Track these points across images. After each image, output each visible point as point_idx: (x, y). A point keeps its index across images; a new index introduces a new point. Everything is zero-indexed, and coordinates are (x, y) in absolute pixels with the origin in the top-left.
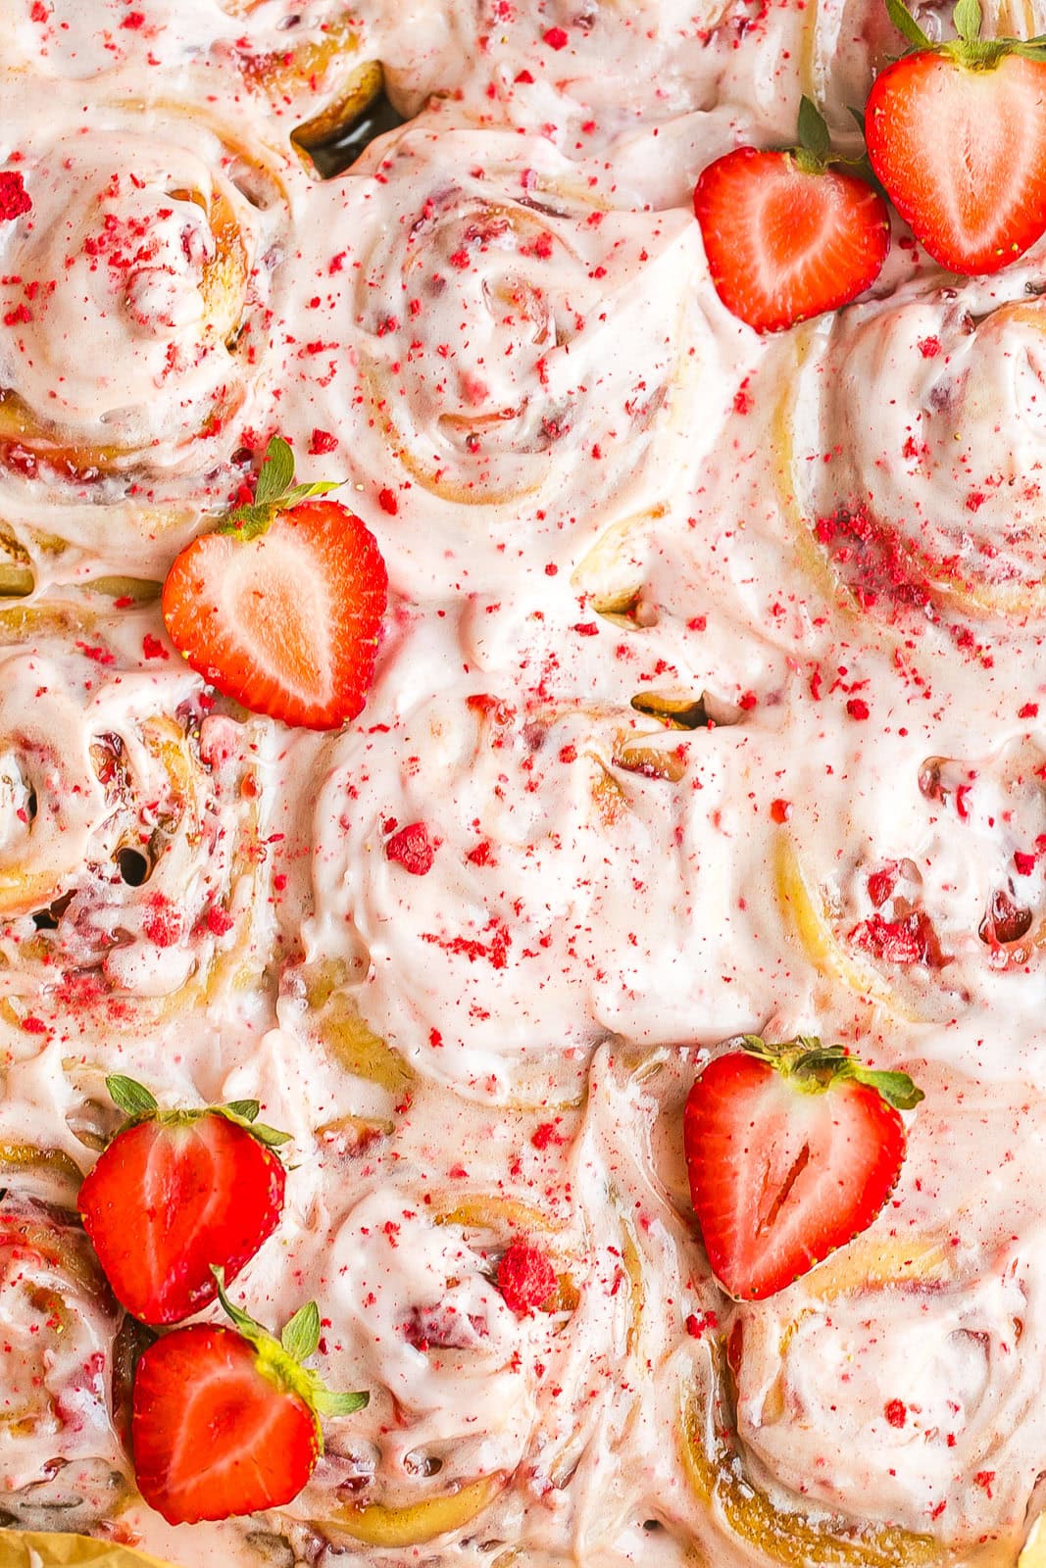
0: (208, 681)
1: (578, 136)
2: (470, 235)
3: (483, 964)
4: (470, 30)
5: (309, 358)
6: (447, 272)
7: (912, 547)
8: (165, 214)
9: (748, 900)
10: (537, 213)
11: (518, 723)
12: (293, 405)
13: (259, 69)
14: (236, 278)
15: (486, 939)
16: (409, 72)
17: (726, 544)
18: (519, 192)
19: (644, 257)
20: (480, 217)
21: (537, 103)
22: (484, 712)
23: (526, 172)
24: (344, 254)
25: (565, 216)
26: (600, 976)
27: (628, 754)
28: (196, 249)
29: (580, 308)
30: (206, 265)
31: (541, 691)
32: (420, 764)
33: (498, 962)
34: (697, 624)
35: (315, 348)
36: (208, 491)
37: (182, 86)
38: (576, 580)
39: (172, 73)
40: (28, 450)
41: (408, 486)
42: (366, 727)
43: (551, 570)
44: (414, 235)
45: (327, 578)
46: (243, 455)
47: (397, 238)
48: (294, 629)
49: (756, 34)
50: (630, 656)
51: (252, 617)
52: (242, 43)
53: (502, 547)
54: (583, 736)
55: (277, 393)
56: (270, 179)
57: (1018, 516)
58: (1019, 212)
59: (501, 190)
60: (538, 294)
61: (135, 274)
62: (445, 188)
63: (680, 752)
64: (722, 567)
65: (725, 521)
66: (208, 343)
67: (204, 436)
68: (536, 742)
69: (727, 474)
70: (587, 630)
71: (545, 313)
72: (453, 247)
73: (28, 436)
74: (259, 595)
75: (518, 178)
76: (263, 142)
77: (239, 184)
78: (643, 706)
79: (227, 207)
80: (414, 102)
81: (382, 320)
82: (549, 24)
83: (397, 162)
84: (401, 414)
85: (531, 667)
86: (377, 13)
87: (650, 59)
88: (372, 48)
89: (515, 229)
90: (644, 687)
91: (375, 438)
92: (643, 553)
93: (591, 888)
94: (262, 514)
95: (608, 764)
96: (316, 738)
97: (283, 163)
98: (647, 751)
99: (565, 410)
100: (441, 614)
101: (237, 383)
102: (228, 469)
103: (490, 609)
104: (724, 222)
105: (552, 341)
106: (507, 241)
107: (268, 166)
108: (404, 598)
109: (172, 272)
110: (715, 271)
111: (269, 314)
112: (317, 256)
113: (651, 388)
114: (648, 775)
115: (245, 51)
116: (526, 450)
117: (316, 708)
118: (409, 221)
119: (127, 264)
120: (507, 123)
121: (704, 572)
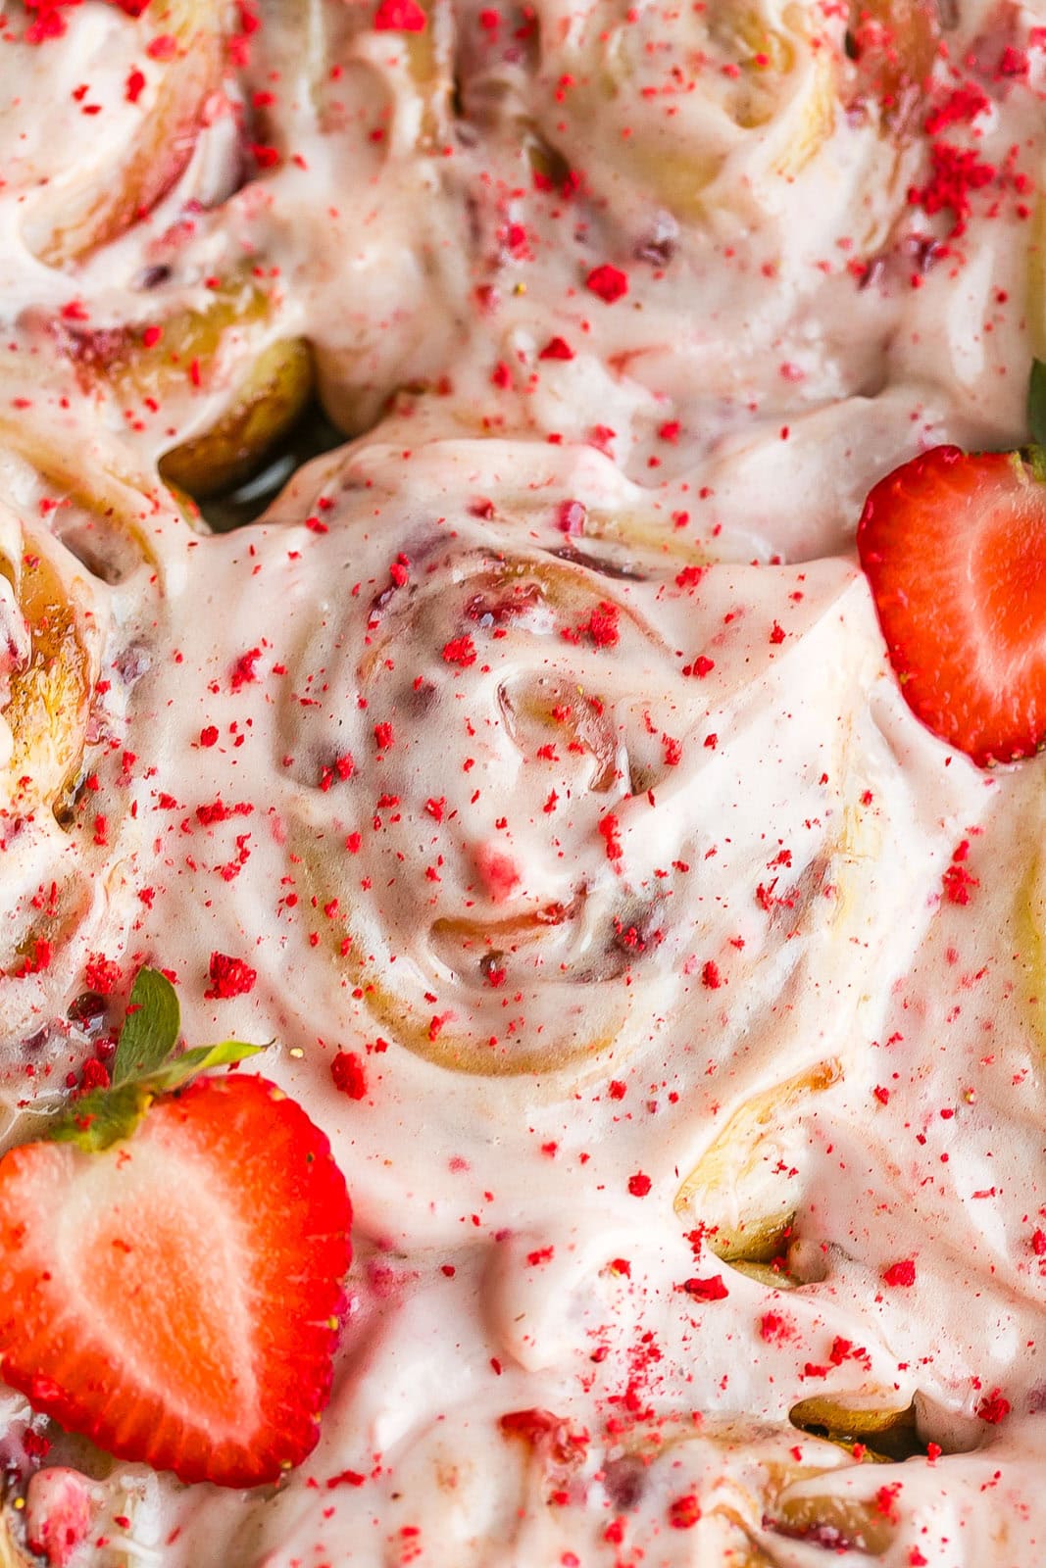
0: (38, 1406)
1: (651, 447)
2: (474, 611)
4: (459, 275)
5: (200, 832)
6: (436, 675)
10: (588, 572)
11: (593, 1459)
12: (175, 914)
13: (102, 354)
14: (68, 698)
16: (356, 354)
17: (943, 1132)
18: (556, 539)
19: (777, 636)
20: (490, 581)
21: (578, 392)
22: (532, 1442)
23: (566, 506)
24: (256, 653)
25: (636, 577)
27: (792, 1507)
29: (671, 726)
30: (15, 673)
31: (630, 1401)
32: (422, 1541)
34: (899, 1274)
35: (210, 814)
36: (29, 1070)
38: (683, 1203)
41: (381, 1046)
42: (322, 1478)
43: (639, 1186)
44: (376, 616)
45: (243, 1213)
46: (86, 1008)
47: (346, 622)
48: (187, 1305)
49: (948, 263)
50: (784, 1334)
51: (113, 1289)
52: (71, 311)
53: (550, 1148)
54: (710, 1477)
55: (146, 896)
56: (125, 531)
59: (525, 536)
60: (596, 706)
62: (426, 535)
63: (884, 1501)
64: (938, 1171)
65: (938, 1091)
67: (20, 972)
68: (626, 1491)
69: (938, 1012)
70: (708, 1290)
71: (610, 739)
72: (446, 631)
74: (122, 1246)
75: (551, 516)
76: (112, 473)
77: (72, 542)
78: (812, 1422)
79: (51, 577)
80: (369, 405)
81: (327, 762)
82: (593, 259)
83: (344, 498)
84: (365, 924)
85: (611, 1358)
86: (300, 255)
87: (774, 308)
88: (293, 316)
89: (551, 599)
90: (811, 1387)
91: (320, 967)
92: (798, 1154)
94: (125, 1104)
95: (756, 1527)
96: (232, 1504)
97: (146, 505)
98: (824, 1503)
99: (652, 905)
100: (448, 1271)
101: (75, 879)
102: (63, 1031)
103: (534, 1259)
104: (913, 575)
105: (623, 786)
106: (539, 619)
107: (120, 509)
108: (382, 1244)
110: (899, 659)
111: (128, 759)
112: (206, 659)
113: (799, 862)
114: (828, 1544)
115: (77, 325)
116: (585, 977)
117: (230, 1446)
118: (367, 592)
120: (530, 427)
121: (907, 1182)
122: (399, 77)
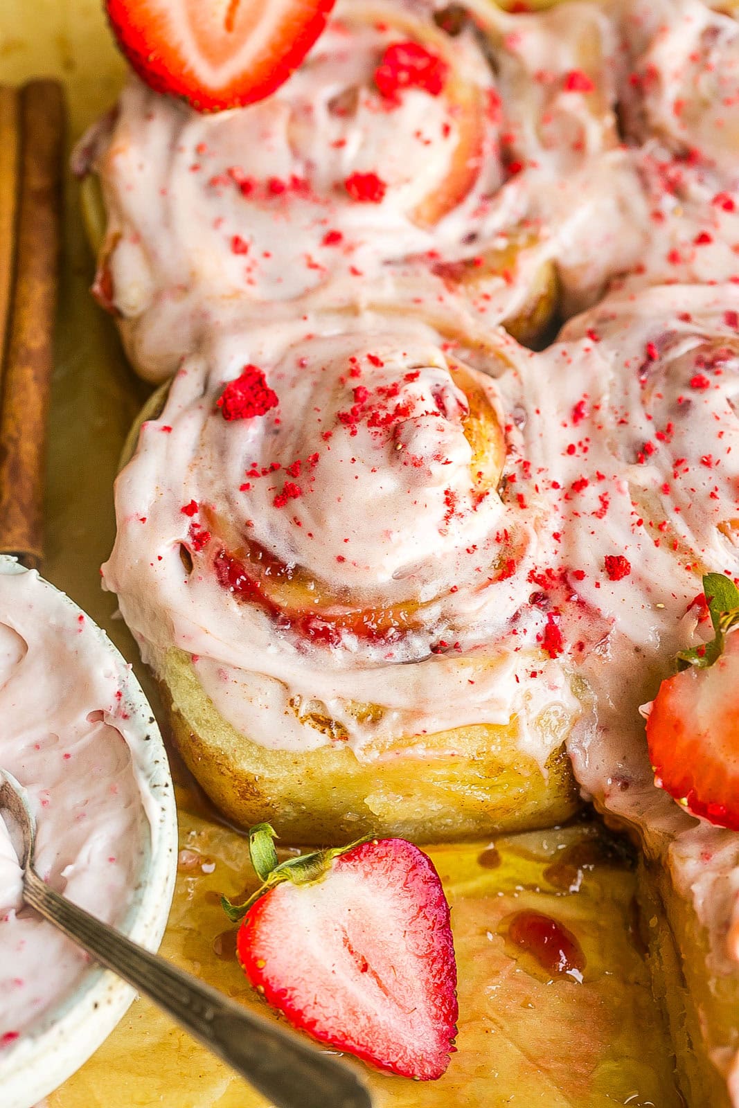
2: (700, 364)
5: (576, 497)
6: (688, 394)
8: (411, 378)
12: (575, 541)
13: (454, 273)
14: (492, 433)
23: (731, 314)
24: (581, 403)
28: (450, 404)
30: (464, 416)
35: (579, 485)
36: (514, 632)
37: (389, 291)
39: (377, 282)
40: (327, 619)
44: (645, 375)
52: (432, 254)
56: (493, 354)
61: (397, 427)
62: (660, 334)
66: (481, 489)
67: (501, 578)
72: (688, 375)
73: (324, 605)
75: (725, 319)
79: (466, 376)
81: (638, 449)
84: (682, 530)
91: (664, 556)
97: (501, 341)
101: (517, 526)
102: (528, 613)
107: (487, 343)
111: (527, 465)
112: (556, 411)
115: (437, 260)
118: (635, 365)
119: (386, 422)
120: (694, 280)
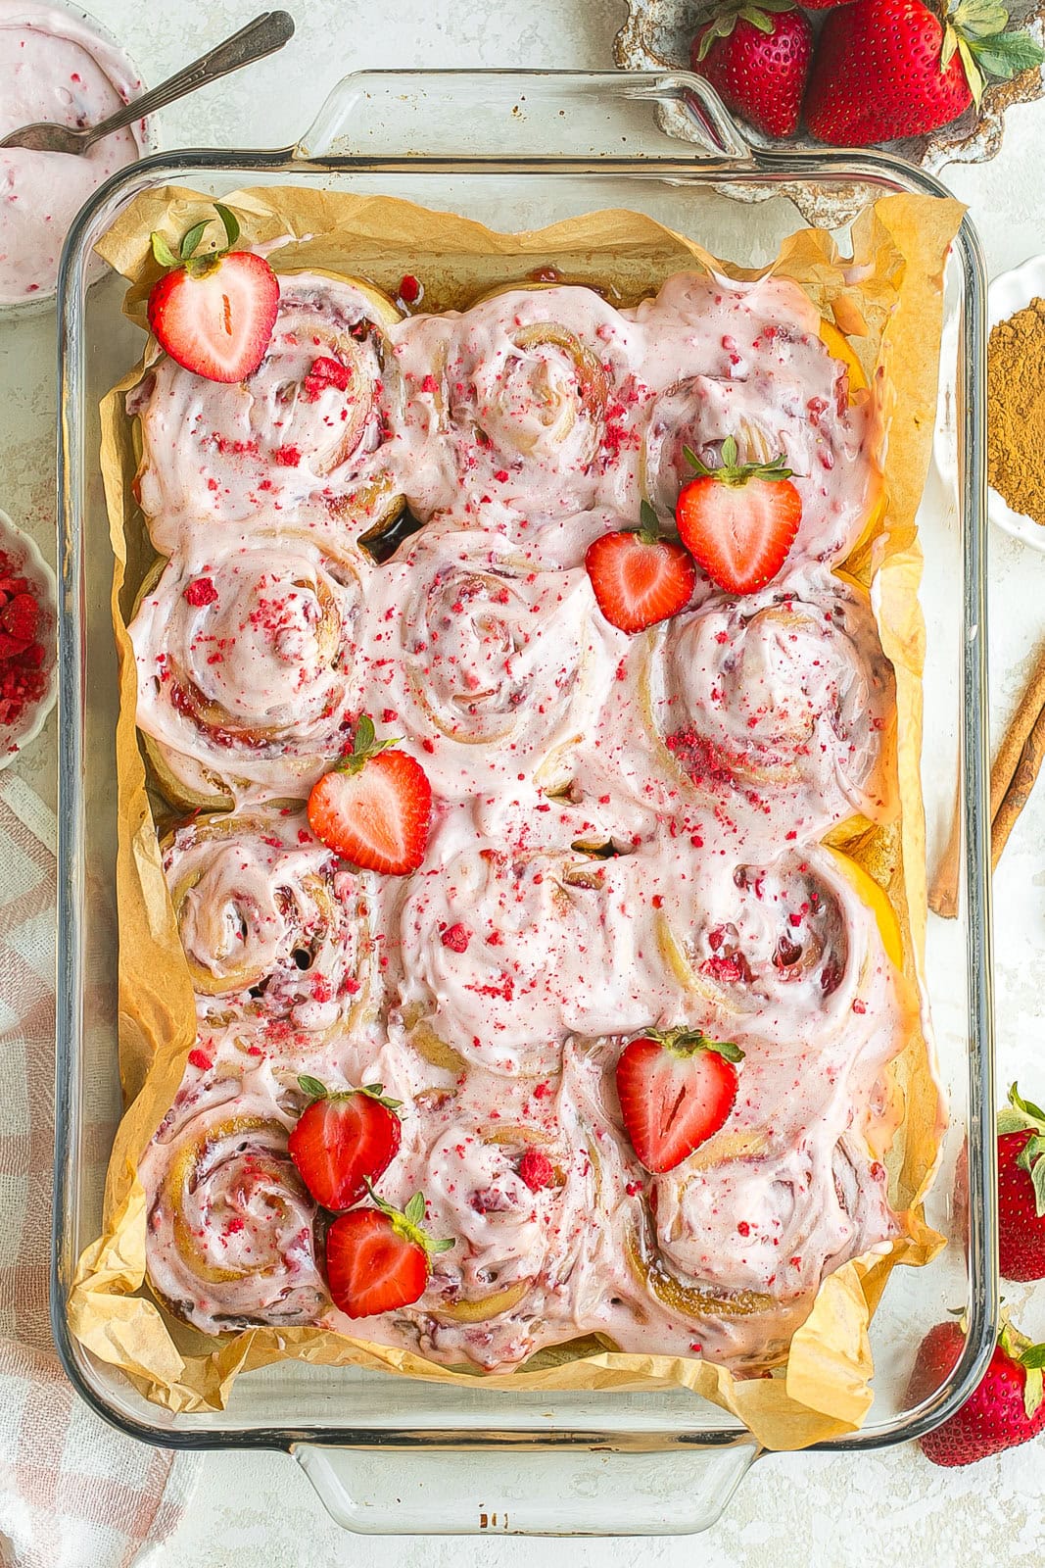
0: (336, 853)
1: (518, 529)
2: (462, 593)
3: (499, 999)
4: (453, 475)
5: (378, 668)
6: (451, 616)
7: (720, 750)
8: (293, 596)
9: (643, 953)
10: (499, 578)
11: (509, 864)
12: (371, 695)
13: (337, 505)
14: (334, 628)
15: (500, 985)
16: (421, 499)
17: (617, 754)
18: (487, 566)
19: (560, 598)
20: (466, 582)
21: (493, 514)
22: (490, 859)
23: (491, 553)
24: (393, 609)
25: (514, 577)
26: (564, 1001)
27: (571, 876)
28: (312, 615)
29: (527, 630)
30: (317, 623)
31: (520, 844)
32: (457, 891)
33: (508, 998)
34: (604, 800)
35: (381, 663)
36: (328, 747)
37: (296, 520)
38: (535, 781)
39: (290, 512)
40: (227, 733)
41: (438, 736)
42: (425, 873)
43: (521, 777)
44: (431, 595)
45: (398, 792)
46: (343, 727)
47: (421, 597)
48: (382, 821)
49: (614, 466)
50: (568, 821)
51: (358, 817)
52: (326, 492)
53: (493, 766)
54: (546, 868)
55: (361, 690)
56: (349, 569)
57: (777, 728)
58: (765, 559)
59: (477, 566)
60: (502, 623)
61: (279, 632)
62: (447, 567)
63: (600, 873)
64: (616, 767)
65: (616, 741)
66: (322, 666)
67: (323, 717)
68: (520, 874)
69: (614, 717)
70: (543, 808)
71: (507, 634)
72: (454, 601)
73: (225, 725)
74: (361, 804)
75: (486, 557)
76: (342, 547)
77: (330, 572)
78: (578, 848)
79: (327, 588)
80: (425, 516)
81: (417, 644)
82: (497, 469)
83: (418, 552)
84: (431, 697)
85: (514, 831)
86: (401, 469)
87: (554, 484)
88: (399, 488)
89: (487, 588)
90: (578, 837)
91: (418, 710)
92: (571, 761)
93: (556, 953)
94: (360, 760)
95: (561, 882)
96: (398, 880)
97: (355, 560)
98: (582, 874)
99: (522, 687)
100: (462, 806)
101: (339, 686)
102: (338, 735)
103: (489, 802)
104: (603, 573)
105: (512, 649)
106: (484, 594)
107: (346, 561)
108: (441, 798)
109: (300, 630)
110: (600, 602)
111: (354, 646)
112: (376, 610)
113: (569, 672)
114: (583, 887)
115: (329, 496)
116: (502, 712)
117: (397, 864)
118: (427, 587)
119: (274, 627)
120: (478, 526)
121: (606, 771)
122: (431, 406)
